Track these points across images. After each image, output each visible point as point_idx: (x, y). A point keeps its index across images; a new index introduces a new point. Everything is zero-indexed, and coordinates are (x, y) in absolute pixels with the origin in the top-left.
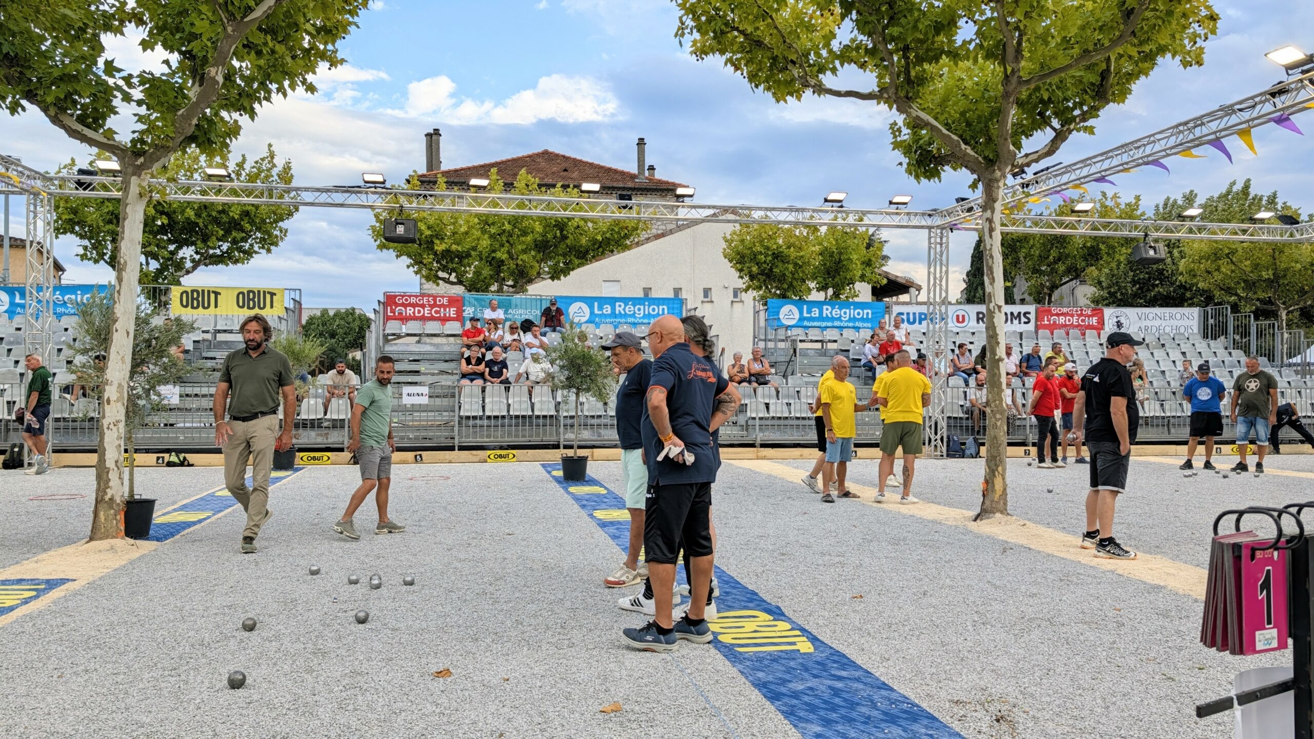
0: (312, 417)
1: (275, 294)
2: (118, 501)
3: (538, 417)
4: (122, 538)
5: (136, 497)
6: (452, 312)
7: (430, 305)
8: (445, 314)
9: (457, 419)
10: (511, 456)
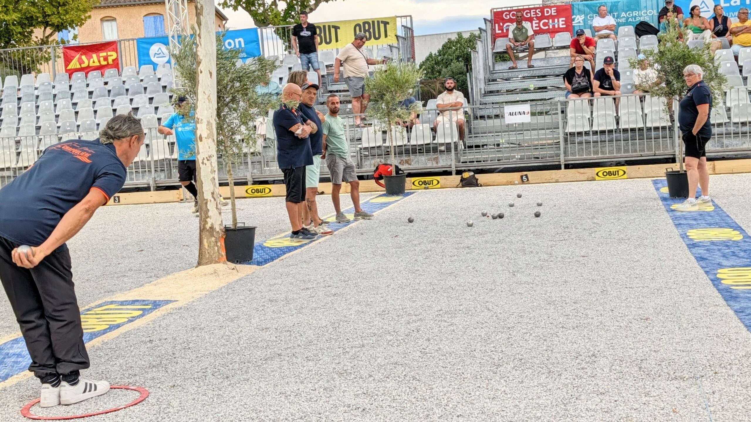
0: (420, 142)
1: (388, 23)
2: (218, 229)
3: (649, 129)
4: (224, 263)
5: (239, 225)
6: (561, 23)
7: (538, 18)
8: (554, 26)
9: (561, 136)
10: (621, 173)
